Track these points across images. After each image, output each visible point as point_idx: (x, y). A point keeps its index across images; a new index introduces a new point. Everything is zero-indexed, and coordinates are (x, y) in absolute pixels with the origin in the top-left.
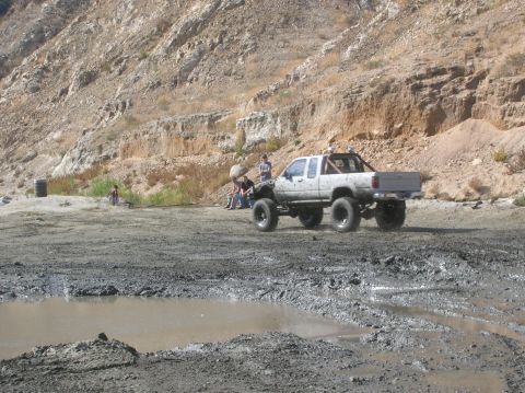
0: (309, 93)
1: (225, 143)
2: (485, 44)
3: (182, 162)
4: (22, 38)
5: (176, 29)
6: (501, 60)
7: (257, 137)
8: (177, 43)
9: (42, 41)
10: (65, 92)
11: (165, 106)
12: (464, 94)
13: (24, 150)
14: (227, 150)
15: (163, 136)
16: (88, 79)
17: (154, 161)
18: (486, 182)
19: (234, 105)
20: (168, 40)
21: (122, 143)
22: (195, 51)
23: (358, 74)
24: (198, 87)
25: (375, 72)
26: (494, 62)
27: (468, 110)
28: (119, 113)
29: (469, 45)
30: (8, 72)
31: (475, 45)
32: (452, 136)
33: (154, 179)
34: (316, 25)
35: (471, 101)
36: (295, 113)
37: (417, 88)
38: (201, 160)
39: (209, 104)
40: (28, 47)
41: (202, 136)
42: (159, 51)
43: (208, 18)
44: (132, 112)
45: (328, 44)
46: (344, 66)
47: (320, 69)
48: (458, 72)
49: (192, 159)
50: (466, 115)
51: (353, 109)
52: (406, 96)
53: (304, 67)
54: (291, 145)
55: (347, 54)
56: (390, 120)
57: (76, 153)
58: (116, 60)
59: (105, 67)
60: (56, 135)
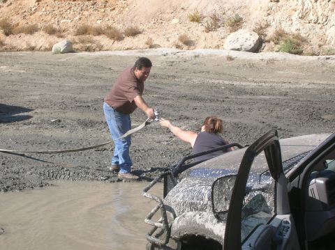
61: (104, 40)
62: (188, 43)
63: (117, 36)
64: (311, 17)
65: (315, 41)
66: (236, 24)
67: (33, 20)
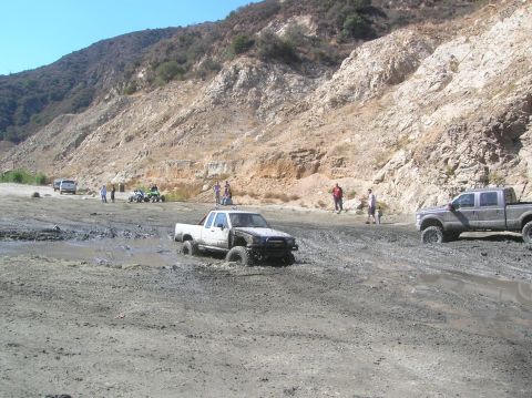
0: (242, 154)
1: (197, 175)
2: (325, 140)
3: (176, 181)
4: (98, 117)
5: (173, 120)
6: (332, 148)
7: (214, 173)
8: (174, 126)
9: (107, 120)
10: (118, 144)
11: (167, 155)
12: (315, 162)
13: (97, 169)
14: (198, 178)
15: (167, 168)
16: (129, 139)
17: (162, 179)
18: (325, 202)
19: (202, 157)
20: (169, 124)
21: (147, 170)
22: (182, 131)
23: (264, 148)
24: (182, 147)
25: (274, 148)
26: (330, 148)
27: (316, 169)
28: (145, 156)
29: (318, 140)
30: (90, 132)
31: (320, 140)
32: (309, 180)
33: (163, 188)
34: (238, 124)
35: (318, 165)
36: (234, 163)
37: (294, 157)
38: (186, 181)
39: (190, 156)
40: (100, 122)
41: (187, 170)
42: (164, 128)
43: (190, 115)
44: (151, 156)
45: (248, 133)
46: (255, 144)
47: (244, 144)
48: (313, 152)
49: (181, 180)
50: (315, 171)
51: (263, 163)
52: (288, 160)
53: (236, 142)
54: (232, 178)
55: (257, 138)
56: (280, 171)
57: (124, 173)
58: (143, 132)
59: (138, 134)
60: (113, 164)
61: (279, 201)
62: (323, 205)
63: (286, 200)
64: (393, 193)
65: (393, 207)
66: (352, 195)
67: (247, 189)
